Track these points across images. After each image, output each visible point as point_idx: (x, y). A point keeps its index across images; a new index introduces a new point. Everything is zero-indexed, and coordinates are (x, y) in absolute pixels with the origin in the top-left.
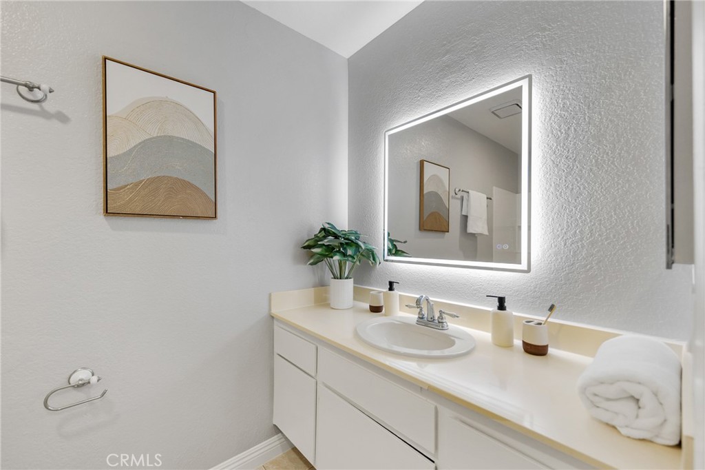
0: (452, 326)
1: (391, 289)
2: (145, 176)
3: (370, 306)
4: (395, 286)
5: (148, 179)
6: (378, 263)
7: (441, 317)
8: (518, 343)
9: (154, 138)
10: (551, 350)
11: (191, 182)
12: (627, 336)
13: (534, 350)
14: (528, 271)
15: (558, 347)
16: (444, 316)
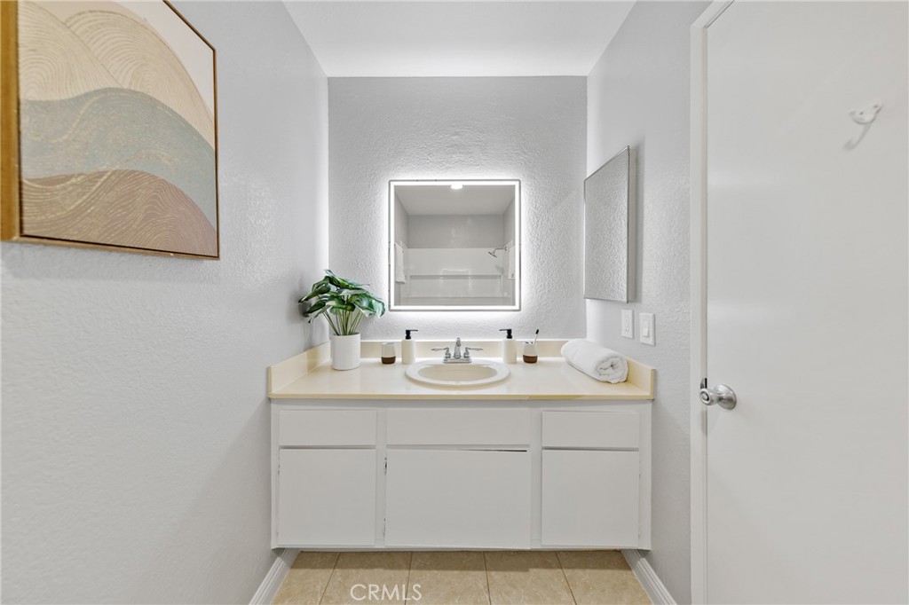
0: (475, 358)
1: (408, 337)
2: (107, 165)
3: (383, 358)
4: (412, 334)
5: (114, 172)
6: (379, 313)
7: (467, 353)
8: (520, 359)
9: (122, 90)
10: (539, 359)
11: (185, 192)
12: (571, 341)
13: (530, 360)
14: (519, 310)
15: (542, 356)
16: (469, 351)
